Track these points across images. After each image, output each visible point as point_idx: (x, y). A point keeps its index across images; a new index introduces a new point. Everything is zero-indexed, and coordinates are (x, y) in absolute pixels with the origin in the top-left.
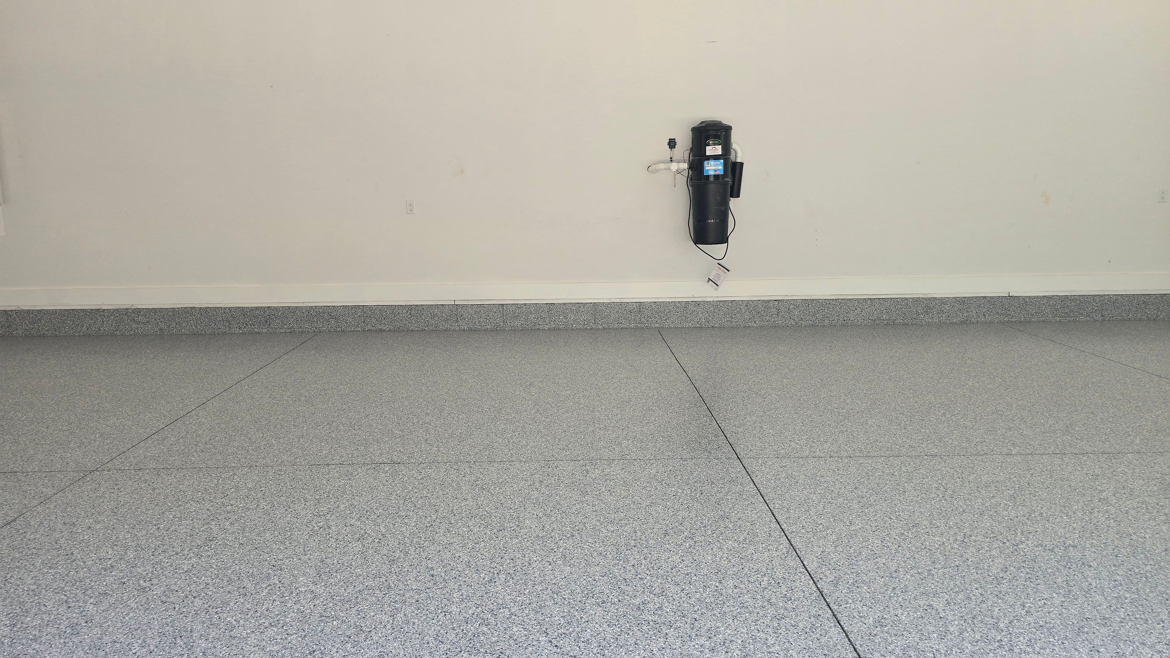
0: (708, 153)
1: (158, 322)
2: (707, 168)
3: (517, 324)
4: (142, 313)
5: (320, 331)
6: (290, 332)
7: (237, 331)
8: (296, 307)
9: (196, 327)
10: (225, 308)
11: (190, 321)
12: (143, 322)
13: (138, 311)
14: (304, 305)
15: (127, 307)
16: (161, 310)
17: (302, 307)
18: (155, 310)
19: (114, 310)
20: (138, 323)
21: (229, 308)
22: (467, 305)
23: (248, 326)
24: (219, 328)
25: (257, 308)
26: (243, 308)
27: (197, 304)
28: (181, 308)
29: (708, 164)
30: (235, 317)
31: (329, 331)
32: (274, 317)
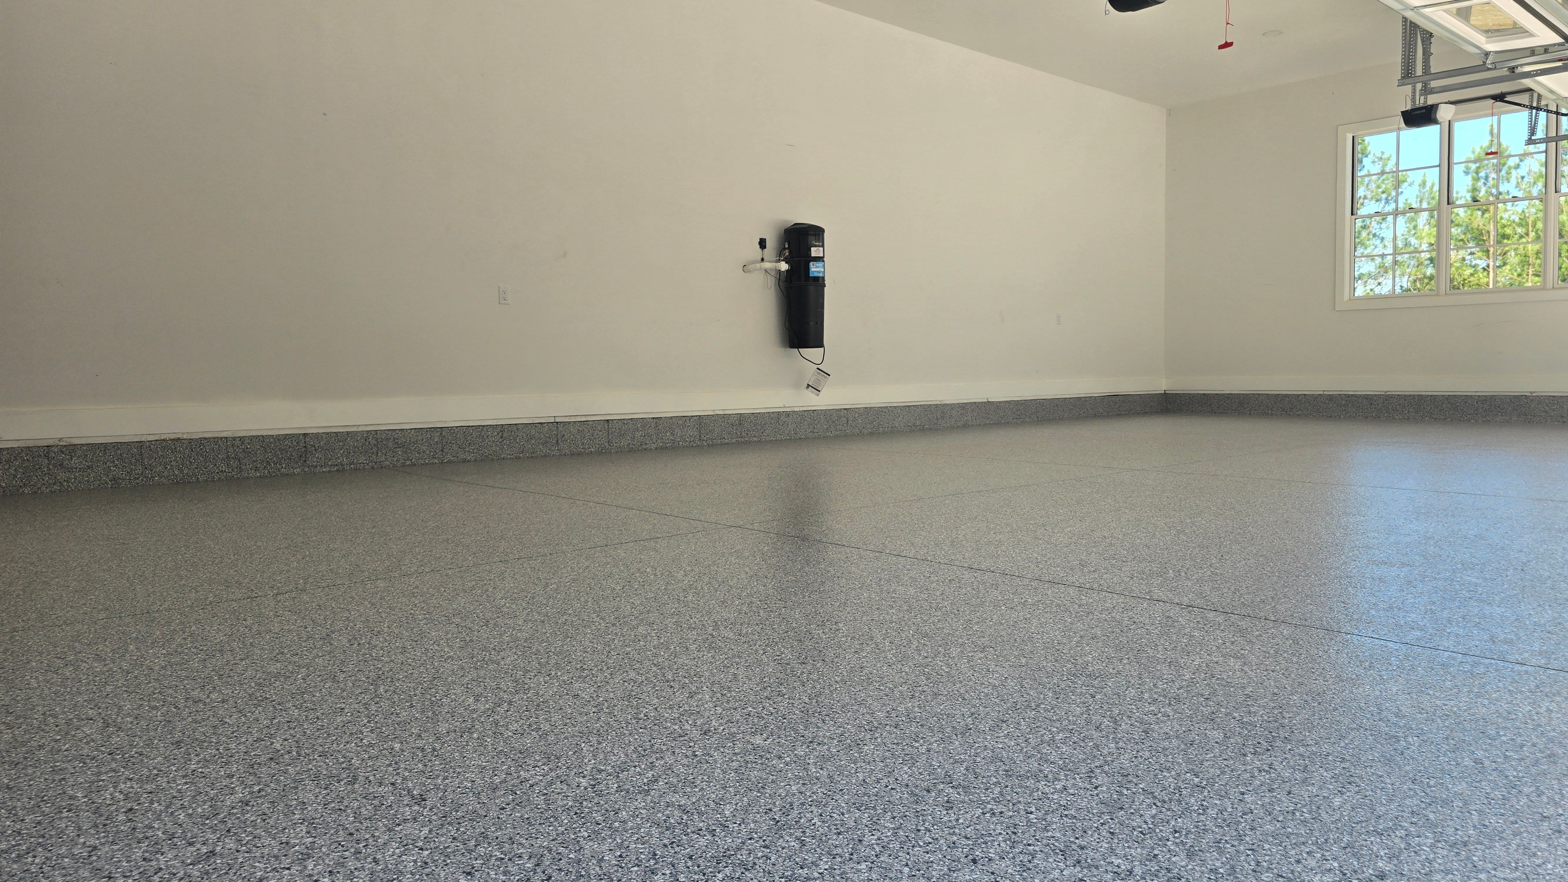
0: (813, 254)
1: (109, 467)
2: (812, 270)
3: (624, 443)
4: (79, 453)
5: (382, 467)
6: (338, 471)
7: (253, 473)
8: (348, 433)
9: (181, 471)
10: (234, 439)
11: (171, 462)
12: (80, 468)
13: (71, 449)
14: (360, 429)
15: (50, 443)
16: (117, 446)
17: (356, 433)
18: (104, 447)
19: (22, 449)
20: (70, 470)
21: (241, 438)
22: (569, 423)
23: (270, 465)
24: (222, 471)
25: (286, 436)
26: (263, 436)
27: (184, 433)
28: (156, 440)
29: (813, 265)
30: (250, 452)
31: (394, 466)
32: (313, 448)
